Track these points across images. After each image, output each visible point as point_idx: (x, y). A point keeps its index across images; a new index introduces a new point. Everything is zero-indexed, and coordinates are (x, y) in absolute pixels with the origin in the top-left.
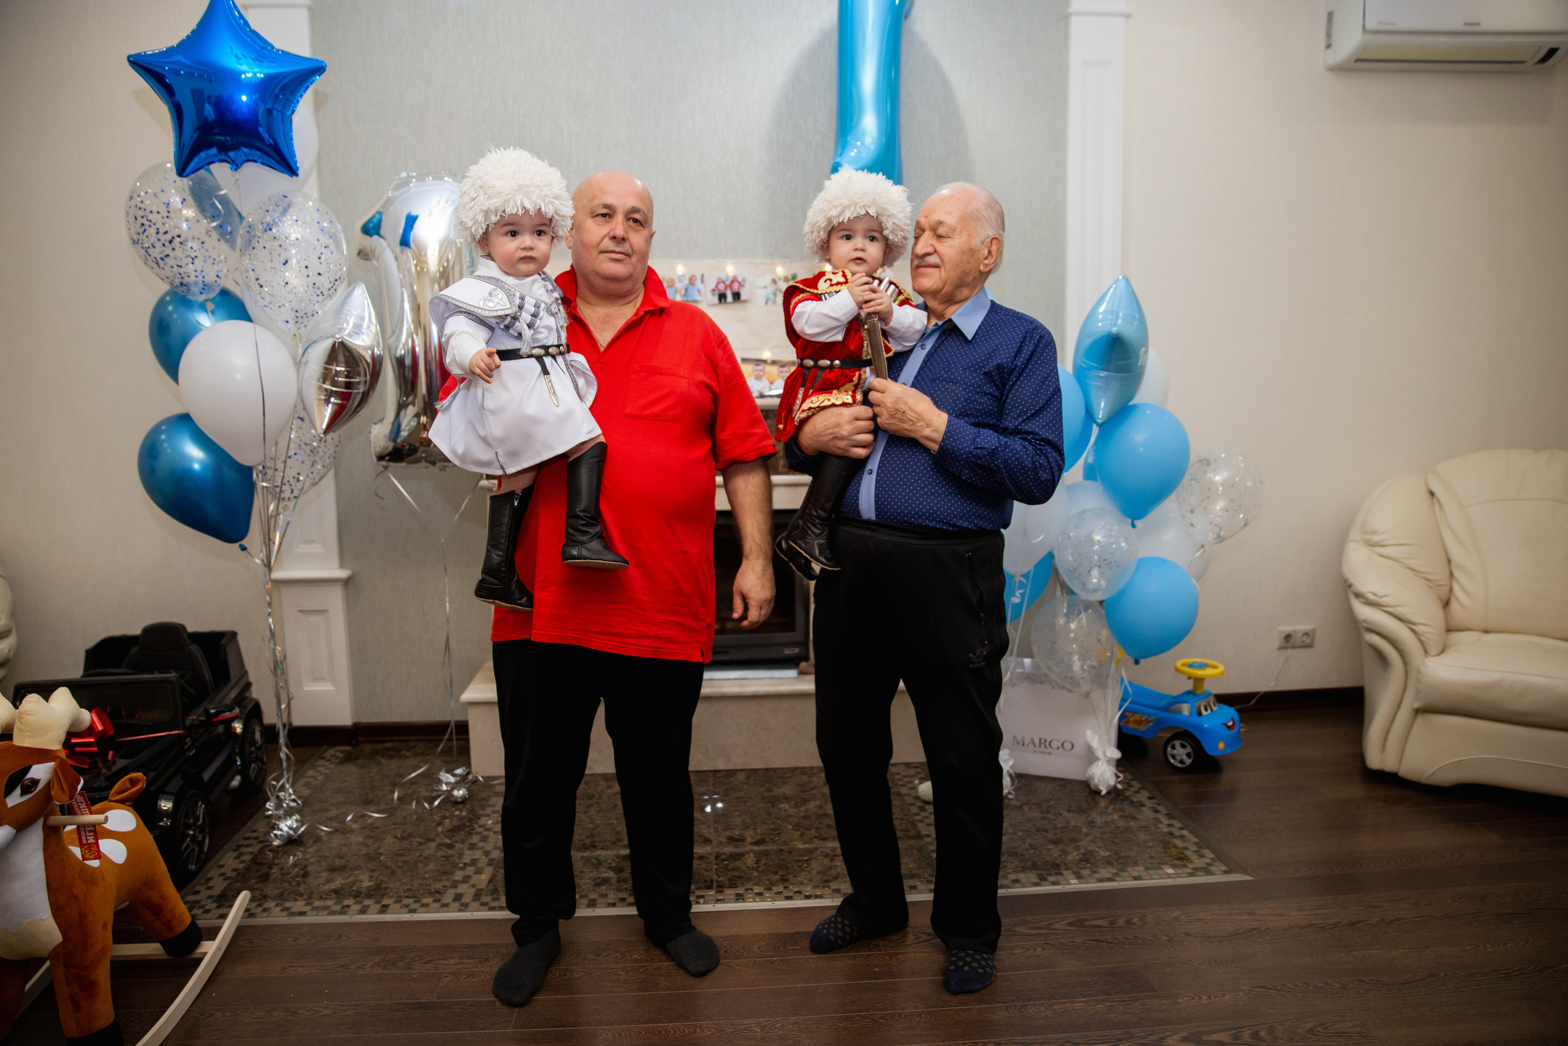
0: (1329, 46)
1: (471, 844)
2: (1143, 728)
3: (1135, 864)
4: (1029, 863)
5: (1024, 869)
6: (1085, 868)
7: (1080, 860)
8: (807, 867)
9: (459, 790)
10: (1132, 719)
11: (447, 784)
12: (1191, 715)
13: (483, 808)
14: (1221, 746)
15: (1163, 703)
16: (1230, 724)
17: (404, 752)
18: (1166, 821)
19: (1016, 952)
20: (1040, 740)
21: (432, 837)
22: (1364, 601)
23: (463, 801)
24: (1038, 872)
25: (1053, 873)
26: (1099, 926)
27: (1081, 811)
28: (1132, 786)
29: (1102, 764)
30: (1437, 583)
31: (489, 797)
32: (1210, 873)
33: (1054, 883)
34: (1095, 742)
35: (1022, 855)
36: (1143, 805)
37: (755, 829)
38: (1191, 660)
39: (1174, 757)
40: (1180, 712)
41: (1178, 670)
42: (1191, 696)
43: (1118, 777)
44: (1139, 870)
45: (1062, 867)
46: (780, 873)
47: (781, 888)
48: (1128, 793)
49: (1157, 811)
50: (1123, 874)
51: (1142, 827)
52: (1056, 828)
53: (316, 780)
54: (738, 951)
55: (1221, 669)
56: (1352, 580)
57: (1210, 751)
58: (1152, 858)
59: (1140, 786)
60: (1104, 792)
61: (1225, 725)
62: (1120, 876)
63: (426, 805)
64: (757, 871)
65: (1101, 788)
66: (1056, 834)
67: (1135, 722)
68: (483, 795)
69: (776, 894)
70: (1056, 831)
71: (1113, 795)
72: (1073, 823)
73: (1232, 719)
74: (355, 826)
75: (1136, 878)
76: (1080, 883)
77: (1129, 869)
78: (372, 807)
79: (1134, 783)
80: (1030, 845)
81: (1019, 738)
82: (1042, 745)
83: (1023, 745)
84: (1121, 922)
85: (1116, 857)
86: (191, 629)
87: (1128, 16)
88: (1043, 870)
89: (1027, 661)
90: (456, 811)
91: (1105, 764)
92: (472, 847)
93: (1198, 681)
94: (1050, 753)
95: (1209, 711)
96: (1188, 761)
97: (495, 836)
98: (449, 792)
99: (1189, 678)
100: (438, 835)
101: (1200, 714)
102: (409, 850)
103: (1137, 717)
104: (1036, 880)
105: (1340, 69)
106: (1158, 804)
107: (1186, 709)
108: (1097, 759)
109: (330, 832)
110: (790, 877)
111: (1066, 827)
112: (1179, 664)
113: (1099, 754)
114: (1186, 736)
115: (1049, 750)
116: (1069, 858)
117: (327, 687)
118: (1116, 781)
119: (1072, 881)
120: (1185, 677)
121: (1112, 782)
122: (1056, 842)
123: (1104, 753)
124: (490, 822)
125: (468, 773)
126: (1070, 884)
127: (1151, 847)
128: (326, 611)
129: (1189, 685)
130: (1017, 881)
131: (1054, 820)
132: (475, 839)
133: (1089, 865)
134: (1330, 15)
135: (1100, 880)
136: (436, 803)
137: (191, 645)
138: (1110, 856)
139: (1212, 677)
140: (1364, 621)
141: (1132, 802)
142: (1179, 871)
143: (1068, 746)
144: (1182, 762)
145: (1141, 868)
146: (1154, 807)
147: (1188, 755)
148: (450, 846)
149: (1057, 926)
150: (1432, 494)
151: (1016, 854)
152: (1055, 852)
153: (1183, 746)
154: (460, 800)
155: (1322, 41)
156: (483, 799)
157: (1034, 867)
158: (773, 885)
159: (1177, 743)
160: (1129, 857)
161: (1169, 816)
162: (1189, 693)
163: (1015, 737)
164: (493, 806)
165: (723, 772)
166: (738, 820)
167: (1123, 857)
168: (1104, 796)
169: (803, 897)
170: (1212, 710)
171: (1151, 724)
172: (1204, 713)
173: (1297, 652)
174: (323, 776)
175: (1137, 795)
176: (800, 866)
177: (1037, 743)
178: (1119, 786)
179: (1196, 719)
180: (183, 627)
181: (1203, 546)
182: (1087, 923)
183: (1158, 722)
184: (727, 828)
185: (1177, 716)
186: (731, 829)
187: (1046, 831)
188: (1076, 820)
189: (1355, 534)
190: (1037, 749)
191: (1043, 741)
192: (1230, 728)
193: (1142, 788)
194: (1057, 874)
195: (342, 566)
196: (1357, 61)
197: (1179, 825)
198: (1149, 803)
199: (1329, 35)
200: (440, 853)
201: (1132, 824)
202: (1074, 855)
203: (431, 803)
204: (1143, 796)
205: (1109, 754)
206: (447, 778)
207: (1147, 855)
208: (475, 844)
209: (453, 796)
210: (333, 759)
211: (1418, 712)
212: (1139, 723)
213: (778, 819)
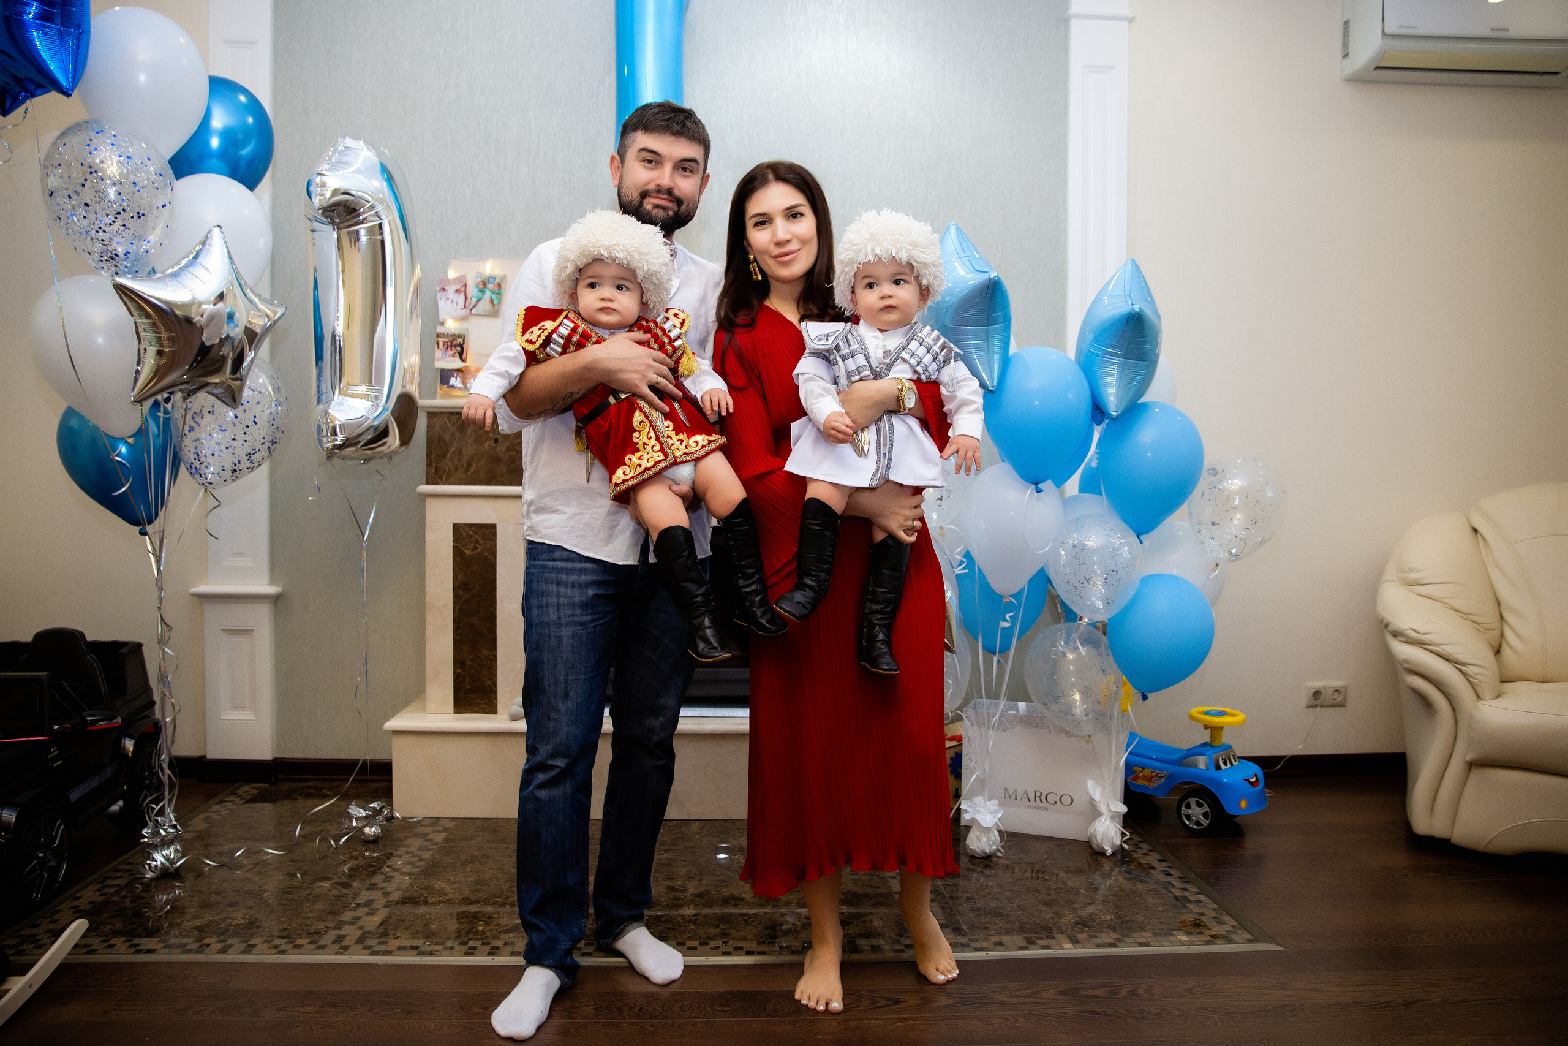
0: (1346, 56)
1: (372, 884)
2: (1154, 784)
3: (1142, 929)
4: (1017, 924)
5: (1009, 932)
6: (1083, 932)
7: (1077, 923)
8: (753, 922)
9: (371, 828)
10: (1141, 774)
11: (357, 819)
12: (1207, 769)
13: (397, 848)
14: (1243, 804)
15: (1176, 757)
16: (1253, 780)
17: (325, 791)
18: (1179, 885)
19: (993, 1022)
20: (1035, 792)
21: (329, 876)
22: (1403, 639)
23: (375, 841)
24: (1026, 935)
25: (1043, 936)
26: (1097, 997)
27: (1079, 872)
28: (1141, 848)
29: (1106, 820)
30: (1485, 626)
31: (407, 837)
32: (1231, 941)
33: (1044, 947)
34: (1097, 796)
35: (1008, 916)
36: (1154, 868)
37: (700, 880)
38: (1207, 709)
39: (1188, 817)
40: (1196, 766)
41: (1192, 718)
42: (1208, 748)
43: (1123, 835)
44: (1146, 936)
45: (1055, 930)
46: (721, 926)
47: (719, 943)
48: (1135, 855)
49: (1170, 875)
50: (1128, 940)
51: (1150, 890)
52: (1050, 889)
53: (219, 815)
54: (655, 1010)
55: (1241, 717)
56: (1389, 618)
57: (1231, 811)
58: (1162, 923)
59: (1150, 848)
60: (1109, 852)
61: (1248, 780)
62: (1124, 942)
63: (332, 842)
64: (694, 924)
65: (1106, 848)
66: (1050, 895)
67: (1145, 778)
68: (401, 835)
69: (712, 948)
70: (1050, 892)
71: (1119, 856)
72: (1070, 883)
73: (1256, 775)
74: (245, 862)
75: (1142, 945)
76: (1075, 948)
77: (1136, 935)
78: (272, 844)
79: (1142, 845)
80: (1019, 906)
81: (1011, 791)
82: (1038, 799)
83: (1016, 799)
84: (1123, 992)
85: (1119, 921)
86: (90, 637)
87: (1131, 20)
88: (1032, 933)
89: (1022, 705)
90: (365, 851)
91: (1109, 819)
92: (372, 887)
93: (1216, 730)
94: (1046, 809)
95: (1229, 766)
96: (1206, 822)
97: (402, 877)
98: (360, 830)
99: (1206, 727)
100: (336, 874)
101: (1218, 768)
102: (300, 887)
103: (1147, 772)
104: (1023, 943)
105: (1357, 80)
106: (1170, 867)
107: (1202, 762)
108: (1100, 814)
109: (216, 866)
110: (733, 932)
111: (1061, 888)
112: (1194, 711)
113: (1103, 808)
114: (1203, 793)
115: (1046, 805)
116: (1064, 920)
117: (246, 716)
118: (1121, 841)
119: (1066, 946)
120: (1201, 726)
121: (1118, 841)
122: (1049, 904)
123: (1108, 806)
124: (399, 863)
125: (382, 808)
126: (1063, 948)
127: (1160, 911)
128: (252, 631)
129: (1205, 736)
130: (1000, 944)
131: (1048, 881)
132: (378, 879)
133: (1087, 929)
134: (1347, 23)
135: (1099, 946)
136: (343, 840)
137: (88, 654)
138: (1112, 920)
139: (1232, 725)
140: (1405, 661)
141: (1140, 864)
142: (1193, 938)
143: (1066, 800)
144: (1198, 823)
145: (1149, 934)
146: (1167, 871)
147: (1205, 815)
148: (347, 886)
149: (1046, 995)
150: (1475, 531)
151: (1001, 915)
152: (1047, 914)
153: (1199, 805)
154: (371, 839)
155: (1339, 51)
156: (400, 840)
157: (1022, 929)
158: (711, 939)
159: (1193, 802)
160: (1135, 921)
161: (1183, 880)
162: (1205, 745)
163: (1006, 789)
164: (408, 846)
165: (676, 822)
166: (683, 871)
167: (1127, 922)
168: (1108, 858)
169: (744, 953)
170: (1232, 764)
171: (1163, 780)
172: (1223, 767)
173: (1327, 710)
174: (227, 812)
175: (1146, 857)
176: (746, 920)
177: (1032, 798)
178: (1126, 846)
179: (1213, 773)
180: (82, 634)
181: (1217, 565)
182: (1081, 993)
183: (1171, 777)
184: (670, 878)
185: (1194, 770)
186: (673, 879)
187: (1038, 892)
188: (1073, 881)
189: (1390, 573)
190: (1032, 803)
191: (1038, 794)
192: (1252, 784)
193: (1152, 851)
194: (1047, 937)
195: (273, 581)
196: (1377, 68)
197: (1196, 890)
198: (1161, 866)
199: (1345, 44)
200: (334, 892)
201: (1140, 886)
202: (1070, 918)
203: (337, 841)
204: (1153, 859)
205: (1113, 808)
206: (357, 812)
207: (1156, 920)
208: (376, 884)
209: (364, 833)
210: (245, 796)
211: (1472, 765)
212: (1149, 779)
213: (729, 870)
